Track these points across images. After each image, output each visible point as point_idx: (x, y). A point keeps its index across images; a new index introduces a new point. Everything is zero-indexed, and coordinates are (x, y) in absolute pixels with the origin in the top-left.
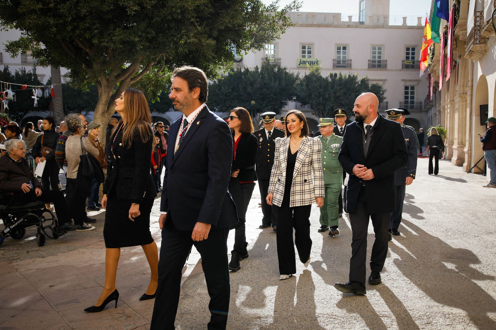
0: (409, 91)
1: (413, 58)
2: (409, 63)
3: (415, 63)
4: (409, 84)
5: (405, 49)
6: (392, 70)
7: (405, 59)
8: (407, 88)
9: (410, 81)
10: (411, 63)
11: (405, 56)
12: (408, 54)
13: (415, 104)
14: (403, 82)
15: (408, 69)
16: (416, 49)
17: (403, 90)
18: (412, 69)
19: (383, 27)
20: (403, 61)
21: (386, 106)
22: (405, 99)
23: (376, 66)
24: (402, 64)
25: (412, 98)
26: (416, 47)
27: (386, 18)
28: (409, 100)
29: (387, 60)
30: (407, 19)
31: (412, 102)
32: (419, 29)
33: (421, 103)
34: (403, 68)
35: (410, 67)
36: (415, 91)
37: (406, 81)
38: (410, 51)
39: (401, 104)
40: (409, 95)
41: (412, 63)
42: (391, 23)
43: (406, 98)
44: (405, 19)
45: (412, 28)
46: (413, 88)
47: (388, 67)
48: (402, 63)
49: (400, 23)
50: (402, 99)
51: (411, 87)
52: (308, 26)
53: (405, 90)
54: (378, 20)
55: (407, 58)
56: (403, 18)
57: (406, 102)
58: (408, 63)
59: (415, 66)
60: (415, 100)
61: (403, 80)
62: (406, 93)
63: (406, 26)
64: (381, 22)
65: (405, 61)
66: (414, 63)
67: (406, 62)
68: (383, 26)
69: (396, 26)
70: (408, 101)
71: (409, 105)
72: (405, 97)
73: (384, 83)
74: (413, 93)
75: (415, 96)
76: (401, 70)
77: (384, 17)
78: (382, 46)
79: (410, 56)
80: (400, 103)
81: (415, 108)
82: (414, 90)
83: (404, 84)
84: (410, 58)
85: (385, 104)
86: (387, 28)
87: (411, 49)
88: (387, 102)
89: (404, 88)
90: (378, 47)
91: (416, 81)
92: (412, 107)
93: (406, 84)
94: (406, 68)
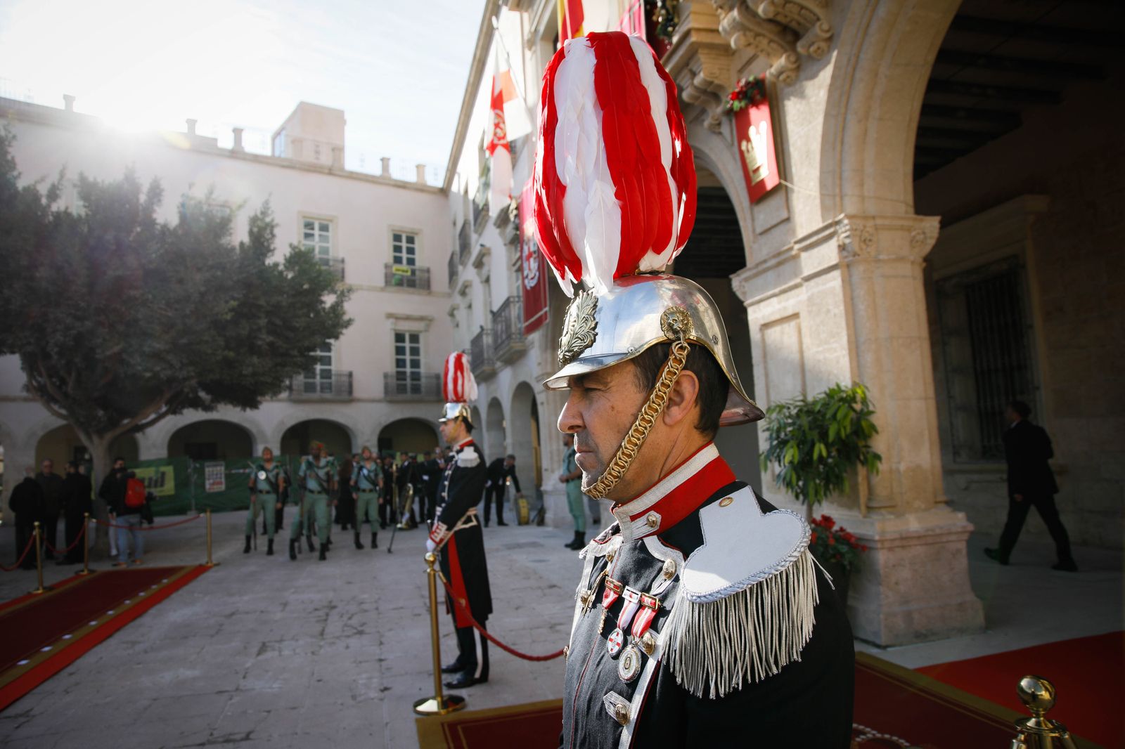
0: (407, 345)
1: (411, 262)
2: (403, 271)
3: (417, 273)
4: (406, 327)
5: (391, 238)
6: (359, 288)
7: (391, 260)
8: (399, 337)
9: (408, 318)
10: (407, 271)
11: (392, 254)
12: (397, 249)
13: (423, 381)
14: (392, 320)
15: (400, 288)
16: (417, 240)
17: (390, 344)
18: (411, 290)
19: (330, 172)
20: (387, 266)
21: (347, 384)
22: (398, 366)
24: (386, 274)
25: (415, 364)
26: (417, 234)
27: (338, 150)
28: (408, 370)
29: (346, 260)
30: (391, 163)
31: (416, 376)
32: (422, 191)
33: (438, 377)
34: (387, 282)
35: (405, 282)
36: (422, 345)
37: (396, 318)
38: (404, 244)
39: (389, 380)
40: (408, 357)
41: (409, 273)
43: (400, 363)
44: (385, 161)
45: (403, 186)
46: (415, 338)
47: (349, 278)
48: (383, 271)
50: (391, 368)
51: (410, 335)
53: (397, 342)
54: (317, 152)
55: (398, 260)
56: (382, 160)
57: (401, 376)
58: (401, 273)
59: (417, 282)
60: (423, 370)
61: (390, 316)
62: (400, 351)
63: (390, 179)
64: (326, 159)
65: (392, 267)
66: (413, 272)
67: (394, 269)
68: (330, 170)
69: (366, 176)
70: (404, 373)
71: (408, 382)
72: (398, 361)
74: (415, 351)
75: (423, 358)
76: (382, 290)
77: (333, 150)
78: (331, 221)
79: (404, 255)
80: (386, 376)
81: (423, 389)
82: (418, 343)
83: (393, 327)
84: (404, 261)
85: (345, 379)
86: (340, 176)
87: (404, 239)
88: (350, 375)
89: (393, 338)
90: (320, 224)
91: (421, 319)
92: (416, 389)
93: (397, 328)
94: (396, 284)
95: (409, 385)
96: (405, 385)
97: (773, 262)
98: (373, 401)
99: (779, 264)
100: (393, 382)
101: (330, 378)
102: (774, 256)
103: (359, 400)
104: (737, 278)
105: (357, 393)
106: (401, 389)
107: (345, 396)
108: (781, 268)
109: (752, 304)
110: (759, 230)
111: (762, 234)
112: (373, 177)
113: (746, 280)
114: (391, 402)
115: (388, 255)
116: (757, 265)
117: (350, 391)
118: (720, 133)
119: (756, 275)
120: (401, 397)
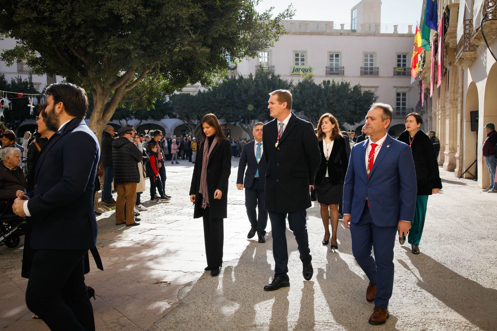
0: (401, 97)
1: (404, 65)
2: (401, 70)
3: (406, 70)
4: (401, 91)
5: (397, 56)
6: (384, 77)
7: (396, 66)
8: (398, 95)
9: (402, 87)
10: (402, 70)
11: (397, 63)
12: (399, 61)
13: (407, 110)
14: (395, 89)
15: (400, 76)
16: (407, 57)
17: (394, 97)
18: (403, 76)
19: (374, 35)
20: (394, 68)
23: (369, 73)
24: (394, 71)
25: (404, 104)
26: (407, 54)
27: (378, 26)
28: (401, 106)
29: (379, 68)
30: (398, 27)
31: (404, 109)
32: (410, 36)
34: (394, 74)
35: (401, 74)
36: (407, 97)
37: (397, 88)
38: (402, 59)
40: (401, 102)
41: (403, 70)
42: (383, 31)
44: (396, 27)
45: (403, 35)
46: (404, 94)
47: (380, 74)
48: (393, 70)
49: (391, 31)
51: (403, 93)
52: (301, 34)
53: (397, 96)
54: (370, 28)
55: (399, 65)
56: (394, 26)
57: (398, 109)
58: (399, 70)
59: (406, 73)
60: (407, 107)
61: (395, 87)
62: (398, 99)
63: (397, 34)
64: (373, 30)
66: (405, 70)
67: (397, 69)
68: (374, 34)
69: (388, 34)
70: (400, 107)
72: (397, 103)
73: (376, 90)
74: (404, 99)
75: (407, 102)
76: (392, 77)
77: (376, 26)
78: (374, 53)
79: (402, 63)
82: (406, 96)
83: (396, 91)
84: (401, 65)
86: (378, 36)
87: (402, 57)
89: (396, 94)
90: (370, 55)
91: (407, 87)
92: (404, 114)
93: (398, 91)
94: (398, 75)
95: (401, 113)
96: (400, 112)
106: (398, 114)
112: (390, 34)
115: (395, 64)
120: (398, 116)
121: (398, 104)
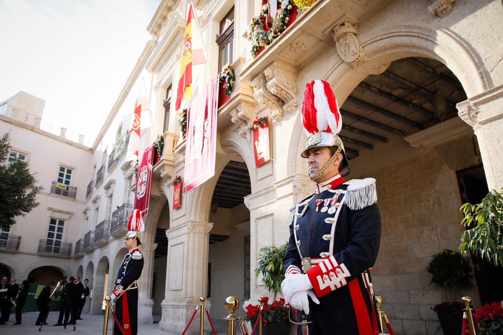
0: (57, 226)
1: (67, 183)
2: (62, 187)
3: (70, 189)
4: (57, 216)
5: (59, 169)
7: (57, 180)
8: (53, 221)
9: (60, 212)
10: (64, 187)
11: (58, 177)
12: (61, 175)
13: (62, 246)
14: (50, 211)
15: (59, 195)
16: (73, 172)
17: (47, 224)
18: (65, 197)
19: (32, 129)
20: (53, 183)
21: (16, 243)
22: (49, 237)
24: (52, 187)
25: (59, 237)
26: (73, 169)
27: (39, 119)
28: (54, 239)
30: (67, 131)
31: (58, 244)
32: (80, 148)
33: (71, 245)
34: (52, 191)
35: (62, 192)
36: (65, 227)
37: (54, 211)
38: (65, 173)
39: (42, 244)
40: (56, 232)
41: (65, 189)
43: (50, 235)
45: (70, 144)
46: (61, 223)
48: (51, 185)
50: (45, 237)
51: (59, 221)
53: (51, 223)
54: (27, 118)
55: (60, 181)
56: (62, 129)
57: (49, 242)
58: (60, 187)
59: (69, 193)
60: (63, 240)
61: (50, 209)
62: (52, 228)
63: (65, 139)
64: (31, 122)
65: (56, 183)
66: (68, 188)
67: (57, 185)
69: (52, 135)
70: (52, 241)
71: (53, 246)
74: (60, 230)
75: (64, 234)
76: (48, 195)
77: (35, 118)
78: (27, 154)
79: (64, 179)
80: (41, 241)
81: (61, 251)
82: (63, 226)
83: (51, 215)
84: (64, 182)
85: (16, 240)
86: (37, 132)
87: (66, 170)
88: (20, 238)
89: (49, 221)
90: (20, 155)
91: (68, 213)
92: (57, 250)
93: (53, 216)
94: (57, 193)
95: (53, 248)
96: (51, 247)
97: (264, 192)
98: (30, 254)
99: (267, 193)
100: (44, 245)
101: (7, 239)
102: (265, 189)
103: (22, 253)
104: (247, 198)
105: (21, 249)
106: (48, 249)
107: (14, 250)
108: (267, 194)
109: (252, 210)
110: (259, 178)
111: (259, 180)
112: (55, 136)
113: (251, 199)
114: (41, 256)
115: (56, 177)
116: (257, 193)
117: (17, 248)
118: (245, 137)
119: (256, 197)
121: (51, 235)
